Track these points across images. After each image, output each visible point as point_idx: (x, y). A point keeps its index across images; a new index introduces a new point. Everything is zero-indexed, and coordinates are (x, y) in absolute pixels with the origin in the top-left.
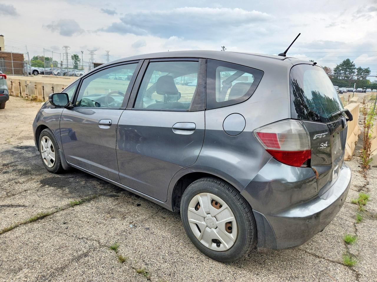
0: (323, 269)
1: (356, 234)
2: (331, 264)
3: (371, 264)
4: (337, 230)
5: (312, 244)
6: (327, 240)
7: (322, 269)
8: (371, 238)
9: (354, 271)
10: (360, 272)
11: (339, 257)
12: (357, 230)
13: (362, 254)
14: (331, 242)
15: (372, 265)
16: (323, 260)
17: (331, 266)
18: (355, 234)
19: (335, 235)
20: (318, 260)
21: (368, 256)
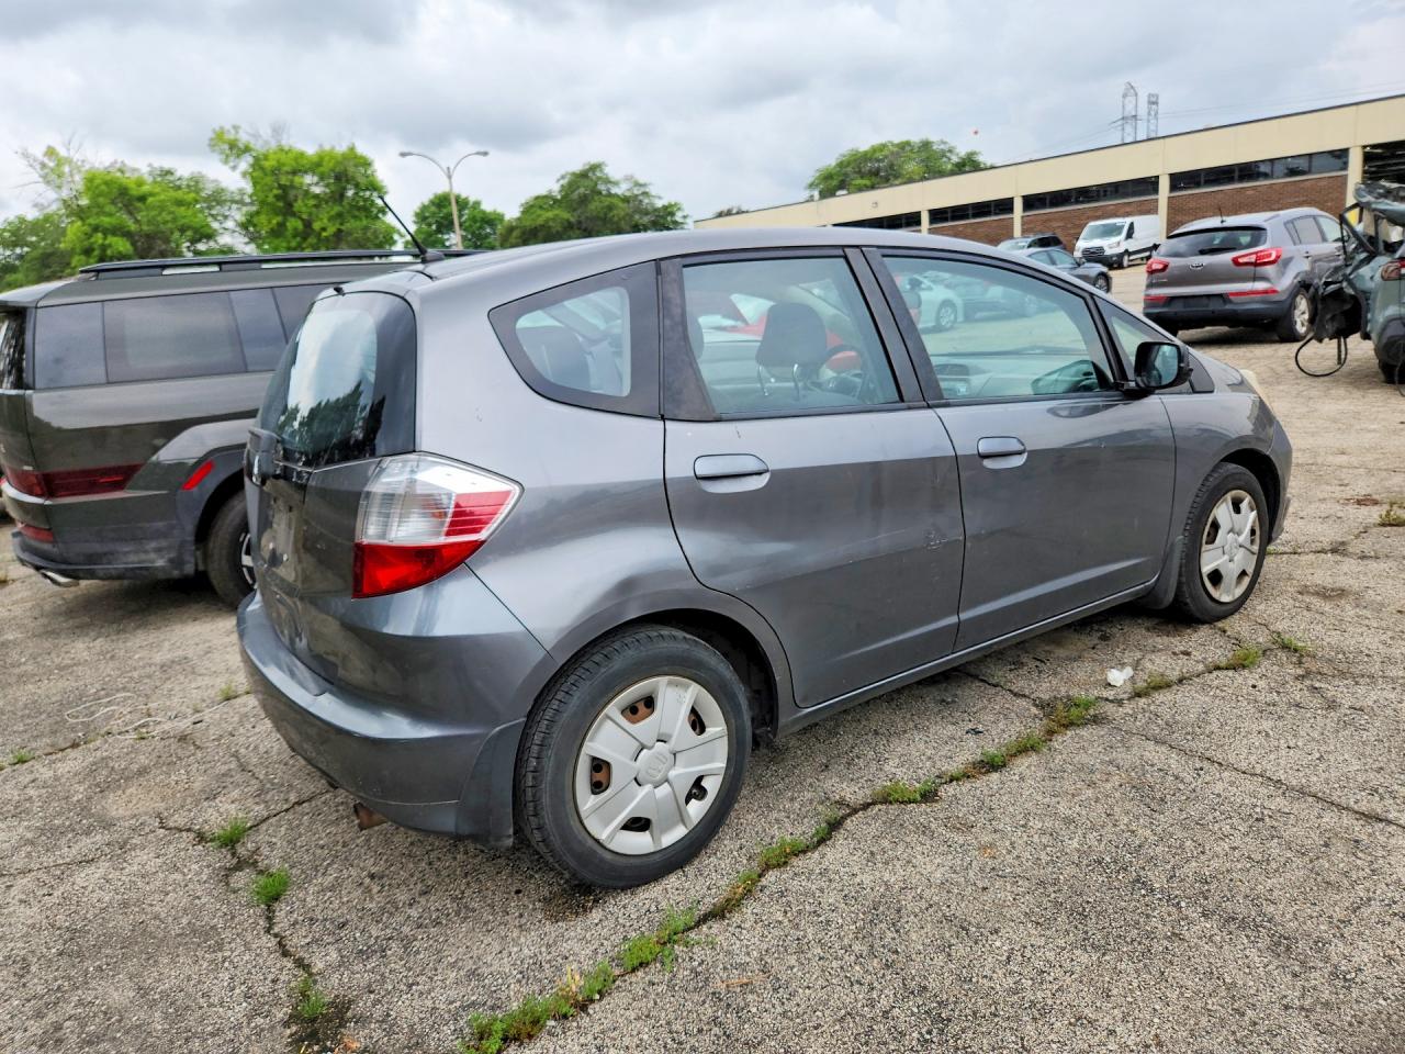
0: (269, 797)
1: (276, 936)
2: (266, 814)
3: (186, 886)
4: (329, 894)
5: (337, 811)
6: (322, 847)
7: (271, 793)
8: (226, 964)
9: (212, 840)
10: (200, 847)
11: (262, 837)
12: (285, 954)
13: (221, 887)
14: (307, 850)
15: (183, 884)
16: (285, 807)
17: (259, 810)
18: (276, 930)
19: (320, 874)
20: (293, 798)
21: (204, 900)
